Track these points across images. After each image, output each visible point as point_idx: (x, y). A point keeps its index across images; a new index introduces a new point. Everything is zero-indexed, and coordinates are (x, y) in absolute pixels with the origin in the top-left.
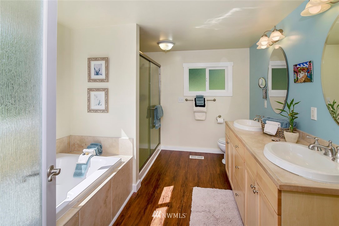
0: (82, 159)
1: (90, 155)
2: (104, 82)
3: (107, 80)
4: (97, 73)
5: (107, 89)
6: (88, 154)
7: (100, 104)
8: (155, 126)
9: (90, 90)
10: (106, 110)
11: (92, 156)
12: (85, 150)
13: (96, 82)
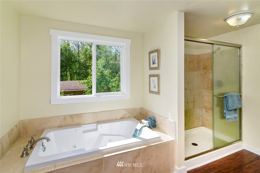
0: (139, 126)
1: (144, 125)
2: (157, 69)
3: (158, 68)
4: (154, 63)
5: (158, 75)
6: (143, 124)
7: (155, 88)
8: (225, 117)
9: (150, 76)
10: (158, 93)
11: (145, 126)
12: (143, 120)
13: (153, 70)
